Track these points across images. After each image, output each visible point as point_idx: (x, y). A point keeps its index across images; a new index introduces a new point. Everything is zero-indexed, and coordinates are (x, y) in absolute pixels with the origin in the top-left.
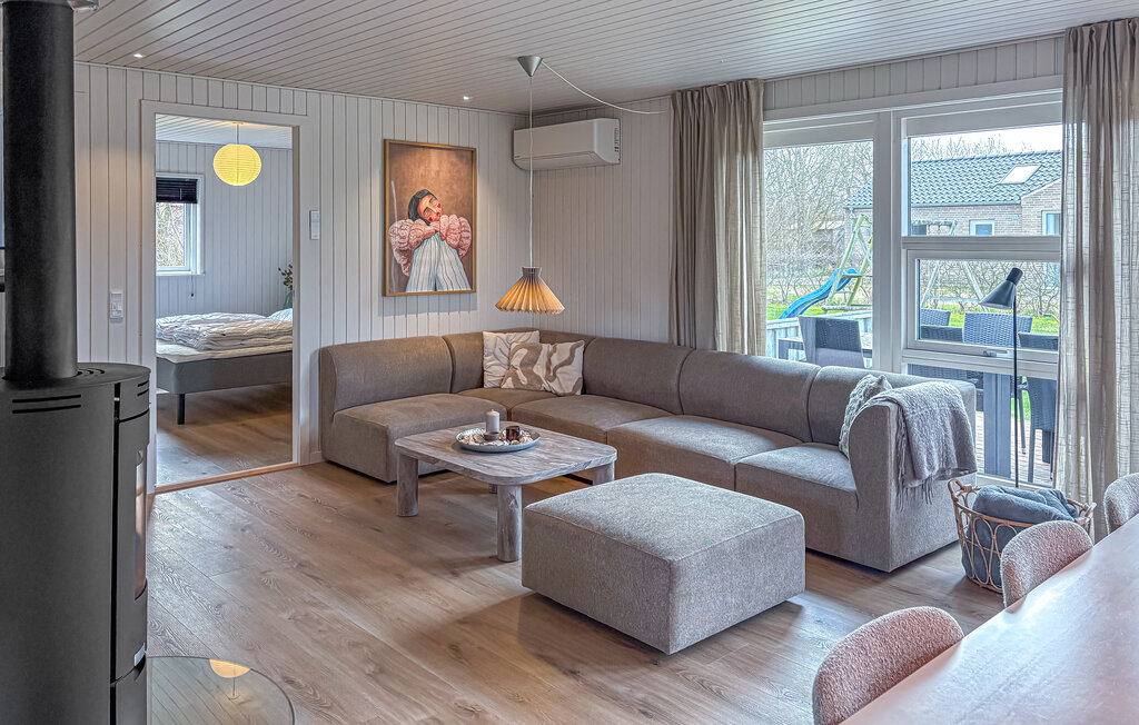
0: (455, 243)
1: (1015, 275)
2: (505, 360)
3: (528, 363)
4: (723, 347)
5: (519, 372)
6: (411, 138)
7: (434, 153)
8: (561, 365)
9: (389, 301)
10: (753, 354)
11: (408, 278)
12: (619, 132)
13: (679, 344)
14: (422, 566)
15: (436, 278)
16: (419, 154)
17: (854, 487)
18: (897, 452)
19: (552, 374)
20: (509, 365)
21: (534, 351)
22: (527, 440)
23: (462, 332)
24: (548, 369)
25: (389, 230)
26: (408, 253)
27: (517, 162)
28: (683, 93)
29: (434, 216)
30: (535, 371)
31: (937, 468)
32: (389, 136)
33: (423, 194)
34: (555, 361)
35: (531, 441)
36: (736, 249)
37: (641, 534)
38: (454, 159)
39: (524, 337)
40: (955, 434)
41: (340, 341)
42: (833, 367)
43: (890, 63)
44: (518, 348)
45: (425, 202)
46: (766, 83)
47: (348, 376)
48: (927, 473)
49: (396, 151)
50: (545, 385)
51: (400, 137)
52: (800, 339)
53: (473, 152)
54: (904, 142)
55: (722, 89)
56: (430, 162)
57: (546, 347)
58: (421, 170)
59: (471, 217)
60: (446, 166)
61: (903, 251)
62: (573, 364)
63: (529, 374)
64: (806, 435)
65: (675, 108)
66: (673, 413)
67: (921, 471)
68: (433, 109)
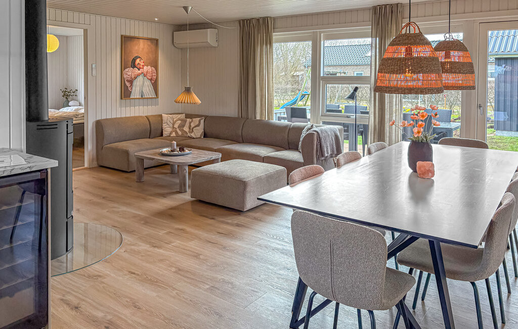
0: (150, 78)
1: (356, 89)
2: (171, 125)
3: (181, 127)
4: (258, 118)
5: (178, 130)
6: (132, 35)
7: (141, 41)
8: (195, 127)
9: (123, 101)
10: (269, 119)
11: (131, 92)
12: (218, 34)
13: (242, 117)
14: (151, 195)
15: (142, 92)
16: (136, 41)
17: (303, 161)
18: (317, 148)
19: (191, 130)
20: (173, 127)
21: (184, 122)
22: (187, 151)
23: (153, 114)
24: (190, 128)
25: (124, 72)
26: (131, 82)
27: (175, 45)
28: (243, 20)
29: (141, 67)
30: (184, 129)
31: (329, 154)
32: (124, 34)
33: (137, 57)
34: (193, 125)
35: (189, 152)
36: (263, 81)
37: (235, 174)
38: (149, 43)
39: (179, 116)
40: (336, 143)
41: (104, 117)
42: (297, 123)
43: (317, 14)
44: (176, 121)
45: (138, 61)
46: (274, 19)
47: (109, 131)
48: (326, 155)
49: (126, 40)
50: (189, 134)
51: (128, 34)
52: (286, 116)
53: (157, 40)
54: (322, 42)
55: (258, 20)
56: (140, 45)
57: (189, 120)
58: (136, 48)
59: (156, 67)
60: (146, 46)
61: (321, 81)
62: (200, 126)
63: (182, 130)
64: (287, 147)
65: (240, 26)
66: (239, 142)
67: (324, 154)
68: (141, 23)
